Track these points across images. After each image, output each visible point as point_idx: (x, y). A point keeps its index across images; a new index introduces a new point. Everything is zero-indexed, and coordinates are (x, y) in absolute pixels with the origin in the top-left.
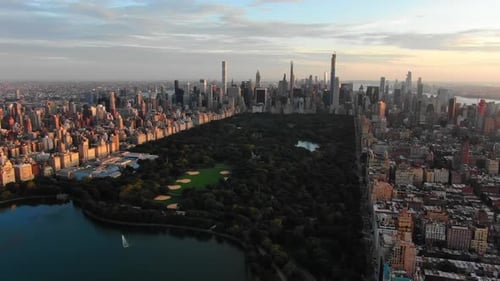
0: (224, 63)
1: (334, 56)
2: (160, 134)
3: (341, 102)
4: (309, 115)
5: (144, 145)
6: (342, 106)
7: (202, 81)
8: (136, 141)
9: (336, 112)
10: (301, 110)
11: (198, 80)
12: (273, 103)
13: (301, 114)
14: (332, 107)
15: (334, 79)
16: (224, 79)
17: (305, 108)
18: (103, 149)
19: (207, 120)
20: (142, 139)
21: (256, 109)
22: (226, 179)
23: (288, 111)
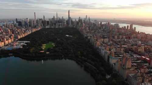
0: (35, 13)
1: (69, 11)
2: (24, 36)
3: (72, 24)
4: (63, 28)
5: (20, 39)
6: (72, 25)
7: (27, 19)
8: (18, 38)
9: (71, 27)
10: (61, 27)
11: (26, 18)
12: (52, 25)
13: (61, 28)
14: (69, 26)
15: (69, 18)
16: (35, 18)
17: (62, 26)
18: (10, 41)
19: (34, 31)
20: (19, 37)
21: (47, 27)
22: (54, 46)
23: (57, 27)
